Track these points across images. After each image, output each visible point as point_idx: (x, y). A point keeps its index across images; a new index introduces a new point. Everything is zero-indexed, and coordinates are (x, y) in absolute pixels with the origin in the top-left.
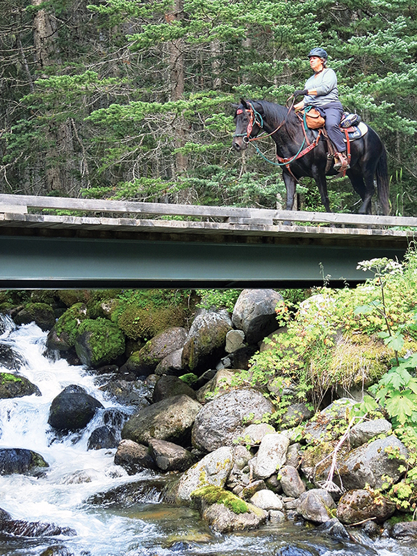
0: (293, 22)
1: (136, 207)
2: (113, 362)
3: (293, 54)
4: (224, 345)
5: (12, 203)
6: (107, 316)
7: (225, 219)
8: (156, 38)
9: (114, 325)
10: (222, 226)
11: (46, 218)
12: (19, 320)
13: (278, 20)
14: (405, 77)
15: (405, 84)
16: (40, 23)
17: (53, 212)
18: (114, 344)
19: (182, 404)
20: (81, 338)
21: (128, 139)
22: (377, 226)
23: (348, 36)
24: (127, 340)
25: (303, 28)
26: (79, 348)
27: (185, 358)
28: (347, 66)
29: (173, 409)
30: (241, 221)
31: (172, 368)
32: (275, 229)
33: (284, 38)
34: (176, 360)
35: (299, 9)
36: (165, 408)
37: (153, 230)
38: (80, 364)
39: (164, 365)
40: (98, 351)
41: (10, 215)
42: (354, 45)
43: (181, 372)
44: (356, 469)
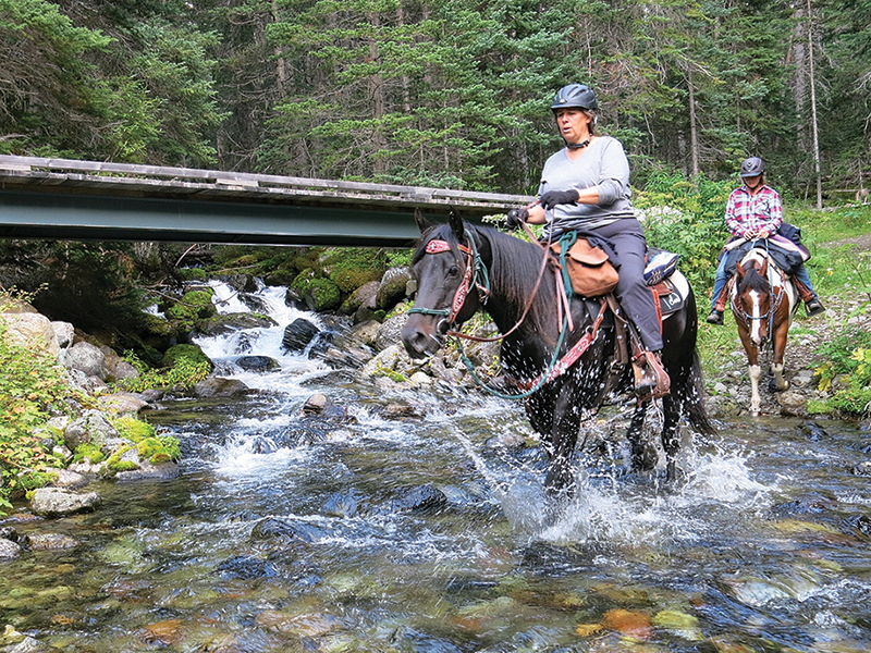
0: (458, 62)
1: (334, 184)
2: (331, 308)
3: (456, 85)
4: (405, 290)
5: (248, 179)
6: (327, 277)
7: (398, 194)
8: (358, 74)
9: (332, 282)
10: (395, 198)
11: (271, 190)
12: (269, 283)
13: (447, 60)
14: (541, 102)
15: (541, 107)
16: (281, 71)
17: (274, 186)
18: (332, 295)
19: (371, 326)
20: (309, 292)
21: (341, 150)
22: (508, 202)
23: (500, 73)
24: (341, 292)
25: (464, 66)
26: (308, 298)
27: (378, 300)
28: (499, 95)
29: (365, 329)
30: (409, 195)
31: (369, 308)
32: (434, 201)
33: (451, 73)
34: (372, 302)
35: (462, 52)
36: (360, 328)
37: (347, 201)
38: (309, 310)
39: (364, 306)
40: (321, 300)
41: (246, 187)
42: (505, 79)
43: (375, 310)
44: (477, 354)
